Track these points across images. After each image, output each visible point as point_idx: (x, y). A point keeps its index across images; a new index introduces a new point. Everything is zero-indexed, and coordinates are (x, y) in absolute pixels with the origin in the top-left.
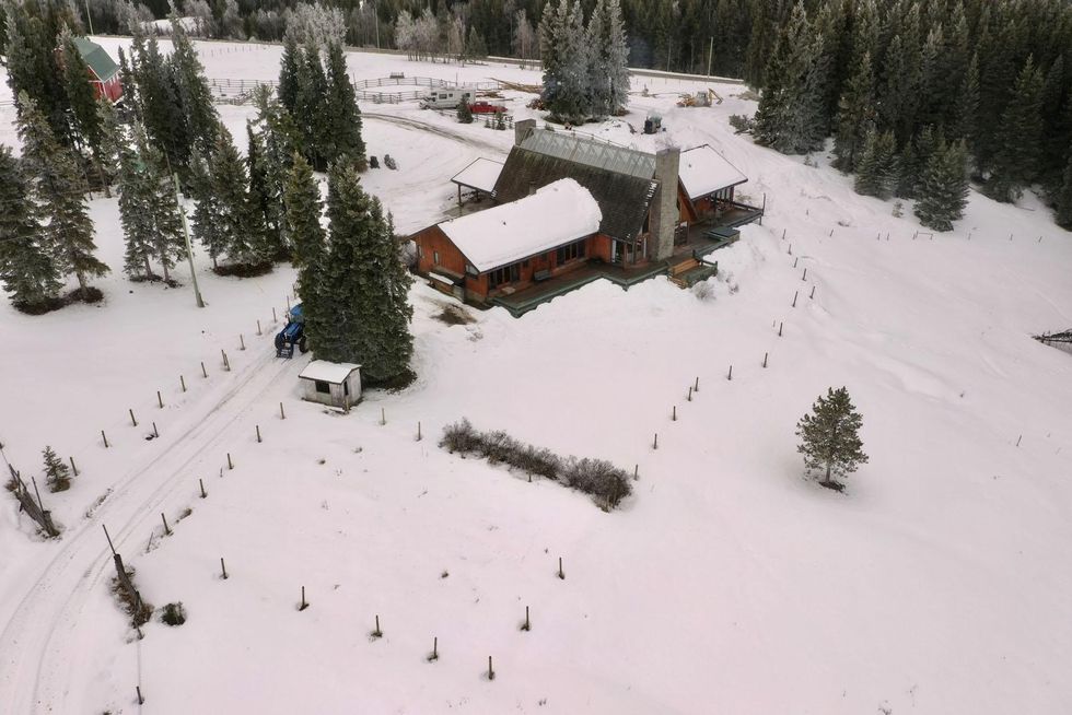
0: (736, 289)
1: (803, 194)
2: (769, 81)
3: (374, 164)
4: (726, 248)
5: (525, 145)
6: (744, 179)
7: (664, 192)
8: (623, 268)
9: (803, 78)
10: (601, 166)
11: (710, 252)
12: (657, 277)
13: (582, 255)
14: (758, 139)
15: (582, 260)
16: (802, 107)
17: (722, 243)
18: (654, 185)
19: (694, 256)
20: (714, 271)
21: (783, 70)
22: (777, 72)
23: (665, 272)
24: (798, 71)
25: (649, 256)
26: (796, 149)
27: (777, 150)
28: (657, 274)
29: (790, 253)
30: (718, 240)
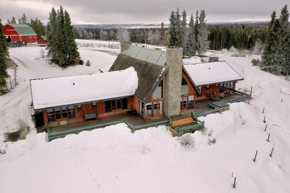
0: (214, 141)
1: (281, 92)
2: (268, 41)
3: (81, 63)
4: (217, 114)
5: (124, 53)
6: (242, 78)
7: (170, 74)
8: (143, 118)
9: (286, 40)
10: (145, 60)
11: (205, 115)
12: (160, 127)
13: (125, 108)
14: (263, 68)
15: (125, 111)
16: (285, 53)
17: (214, 111)
18: (164, 69)
19: (192, 116)
20: (201, 128)
21: (276, 36)
22: (273, 37)
23: (167, 124)
24: (283, 36)
25: (164, 113)
26: (282, 73)
27: (272, 73)
28: (161, 124)
29: (265, 122)
30: (214, 108)
